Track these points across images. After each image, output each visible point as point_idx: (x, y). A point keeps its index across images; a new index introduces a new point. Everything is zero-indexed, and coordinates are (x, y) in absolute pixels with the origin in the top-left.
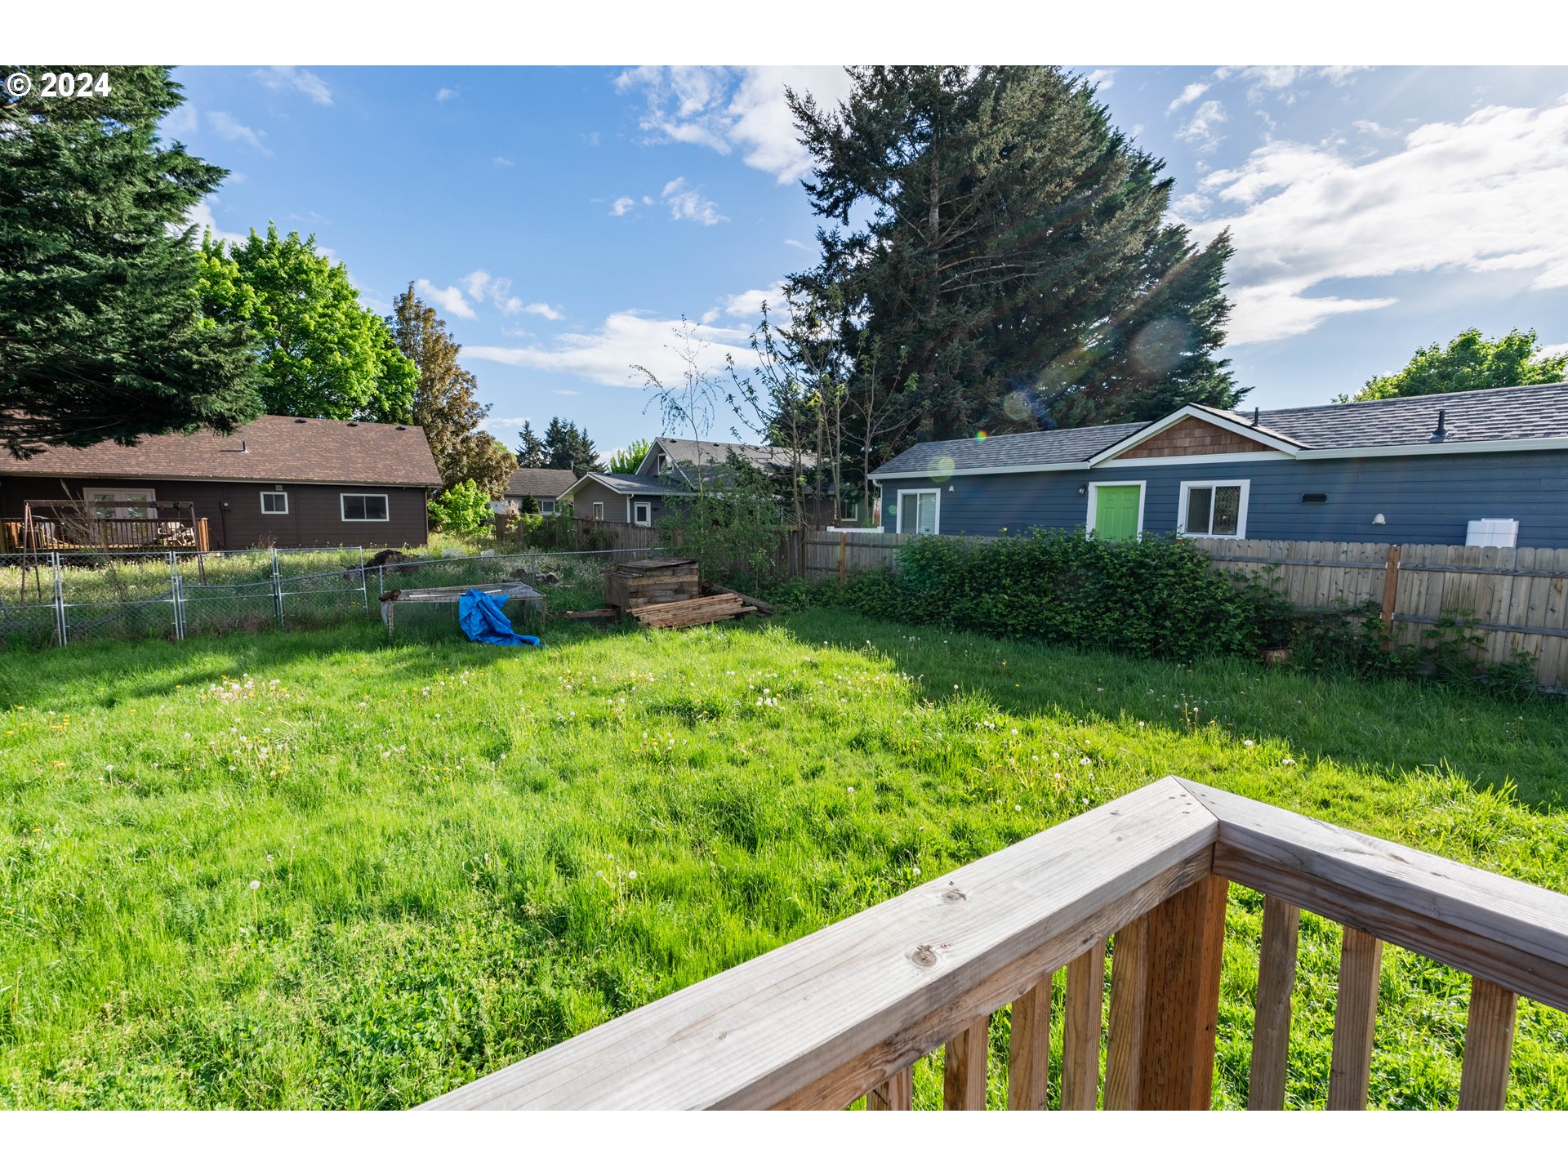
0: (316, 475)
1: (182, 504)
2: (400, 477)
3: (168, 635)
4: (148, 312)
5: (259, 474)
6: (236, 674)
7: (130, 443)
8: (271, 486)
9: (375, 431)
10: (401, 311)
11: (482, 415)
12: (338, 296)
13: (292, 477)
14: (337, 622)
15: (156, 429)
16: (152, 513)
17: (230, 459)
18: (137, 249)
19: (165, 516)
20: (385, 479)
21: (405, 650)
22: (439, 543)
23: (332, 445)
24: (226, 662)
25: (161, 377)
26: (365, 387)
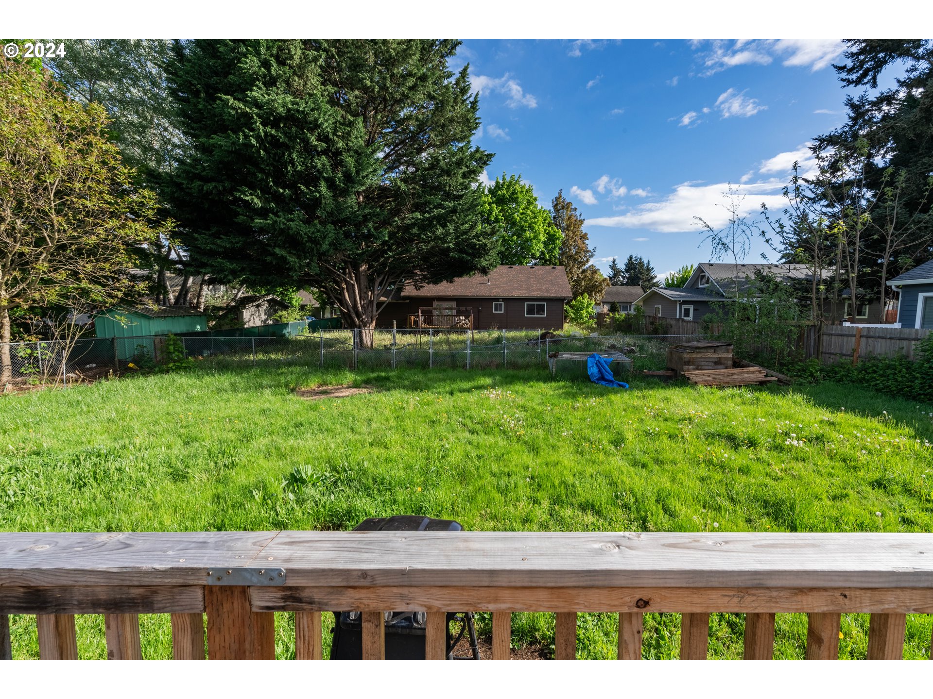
0: (516, 294)
1: (469, 308)
2: (553, 293)
3: (464, 367)
4: (463, 224)
5: (494, 294)
6: (493, 386)
7: (451, 282)
8: (497, 300)
9: (541, 270)
10: (555, 206)
11: (592, 256)
12: (529, 203)
13: (506, 295)
14: (527, 367)
15: (460, 275)
16: (454, 312)
17: (483, 287)
18: (461, 197)
19: (459, 314)
20: (546, 295)
21: (561, 384)
22: (569, 329)
23: (523, 278)
24: (488, 381)
25: (465, 252)
26: (538, 247)
